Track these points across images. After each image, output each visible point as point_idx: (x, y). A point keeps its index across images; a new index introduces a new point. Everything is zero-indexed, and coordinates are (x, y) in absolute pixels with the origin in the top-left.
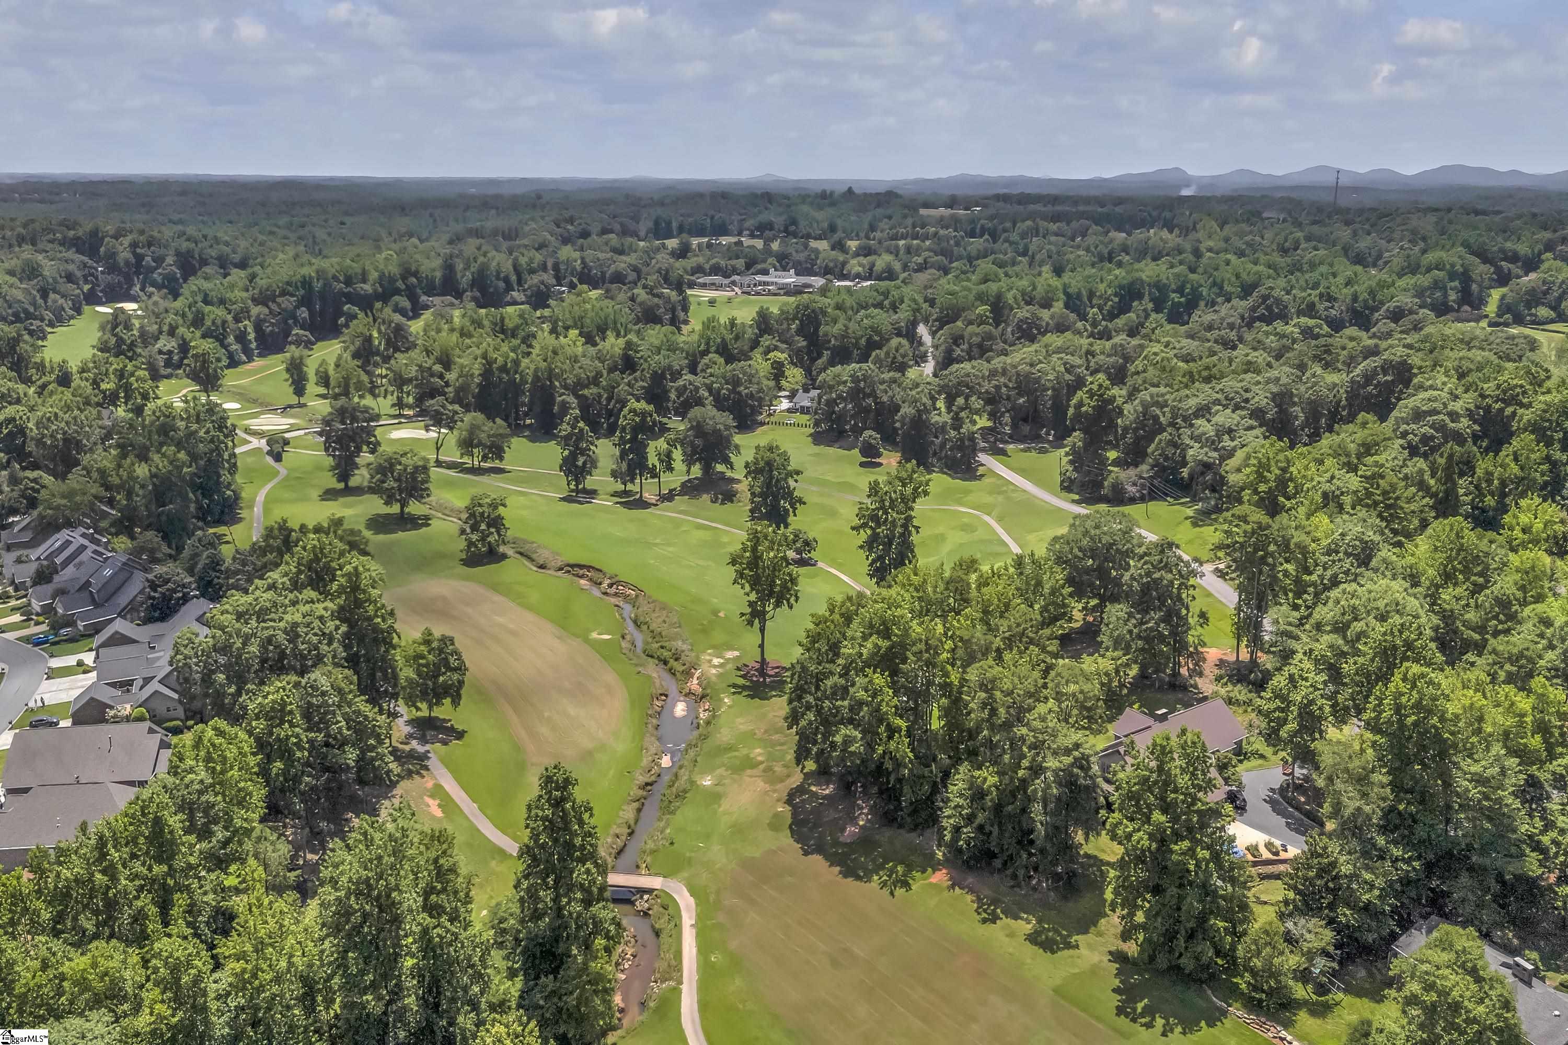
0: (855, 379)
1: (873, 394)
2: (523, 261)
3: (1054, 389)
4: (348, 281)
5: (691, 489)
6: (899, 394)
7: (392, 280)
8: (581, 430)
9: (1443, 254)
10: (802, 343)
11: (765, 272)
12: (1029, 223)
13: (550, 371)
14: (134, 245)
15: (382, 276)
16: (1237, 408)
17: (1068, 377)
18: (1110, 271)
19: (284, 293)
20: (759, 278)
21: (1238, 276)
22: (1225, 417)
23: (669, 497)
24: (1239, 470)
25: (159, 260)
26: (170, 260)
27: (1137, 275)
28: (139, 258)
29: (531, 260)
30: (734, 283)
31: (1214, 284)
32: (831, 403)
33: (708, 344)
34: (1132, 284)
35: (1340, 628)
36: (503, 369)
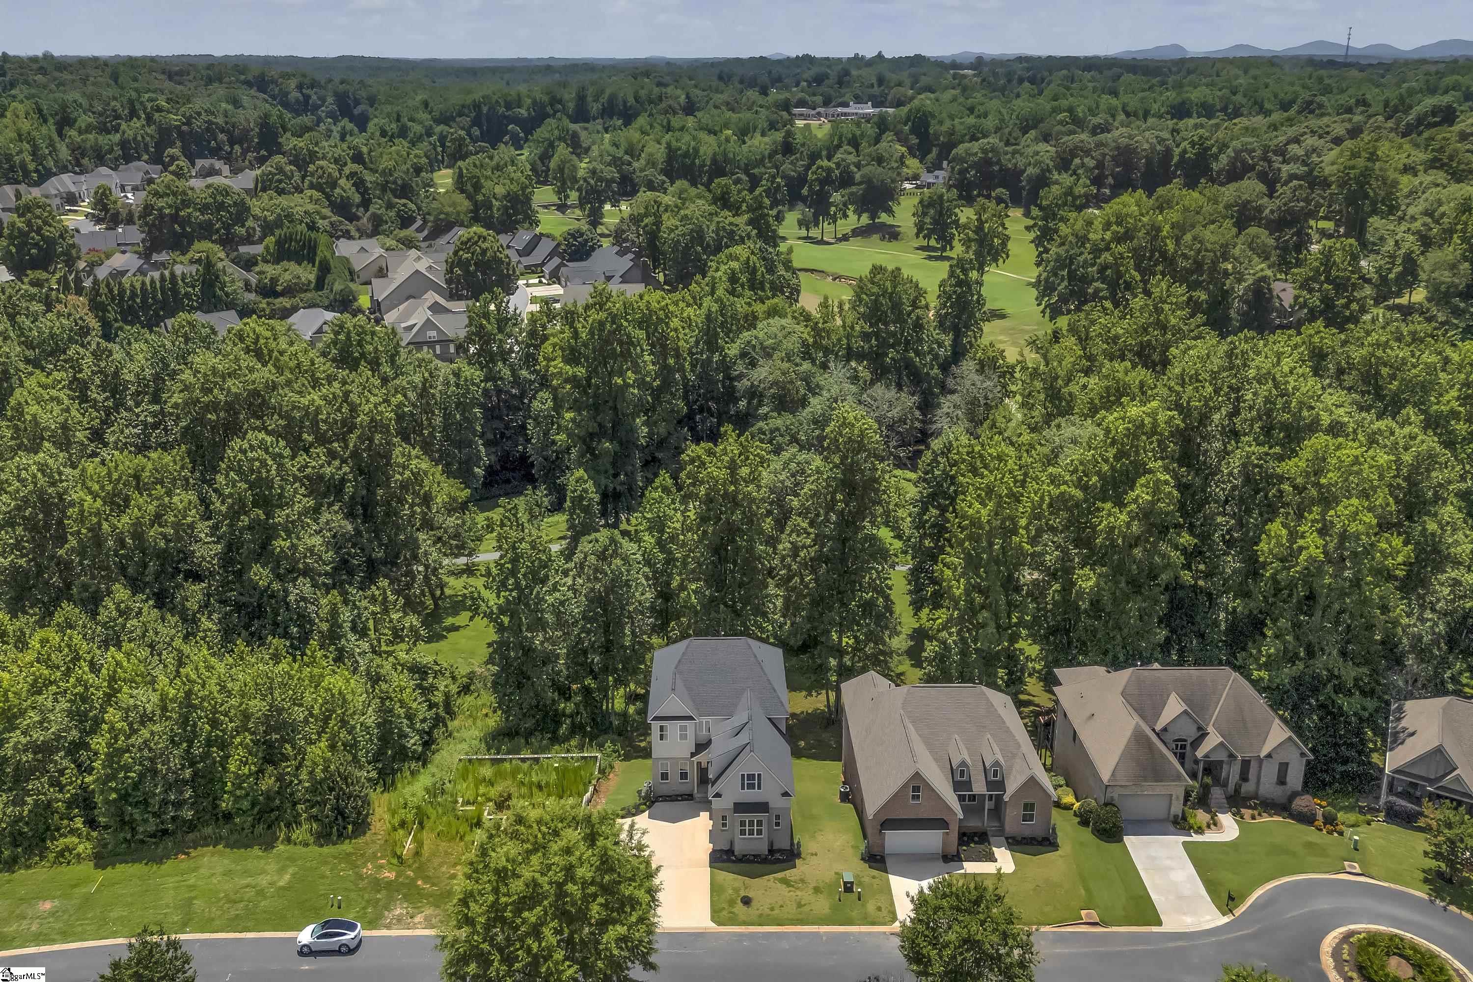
0: (985, 151)
1: (999, 162)
2: (643, 93)
3: (1146, 157)
4: (508, 106)
5: (860, 232)
6: (1021, 162)
7: (543, 106)
8: (779, 184)
9: (1459, 77)
10: (914, 140)
11: (846, 105)
12: (1065, 72)
13: (725, 154)
14: (300, 87)
15: (535, 102)
16: (1320, 137)
17: (1158, 148)
18: (1161, 93)
19: (460, 115)
20: (839, 110)
21: (1276, 96)
22: (1310, 141)
23: (845, 238)
24: (1333, 164)
25: (323, 100)
26: (330, 100)
27: (1185, 96)
28: (307, 98)
29: (651, 92)
30: (819, 114)
31: (1256, 103)
32: (963, 172)
33: (840, 138)
34: (1183, 103)
35: (1428, 213)
36: (686, 155)
